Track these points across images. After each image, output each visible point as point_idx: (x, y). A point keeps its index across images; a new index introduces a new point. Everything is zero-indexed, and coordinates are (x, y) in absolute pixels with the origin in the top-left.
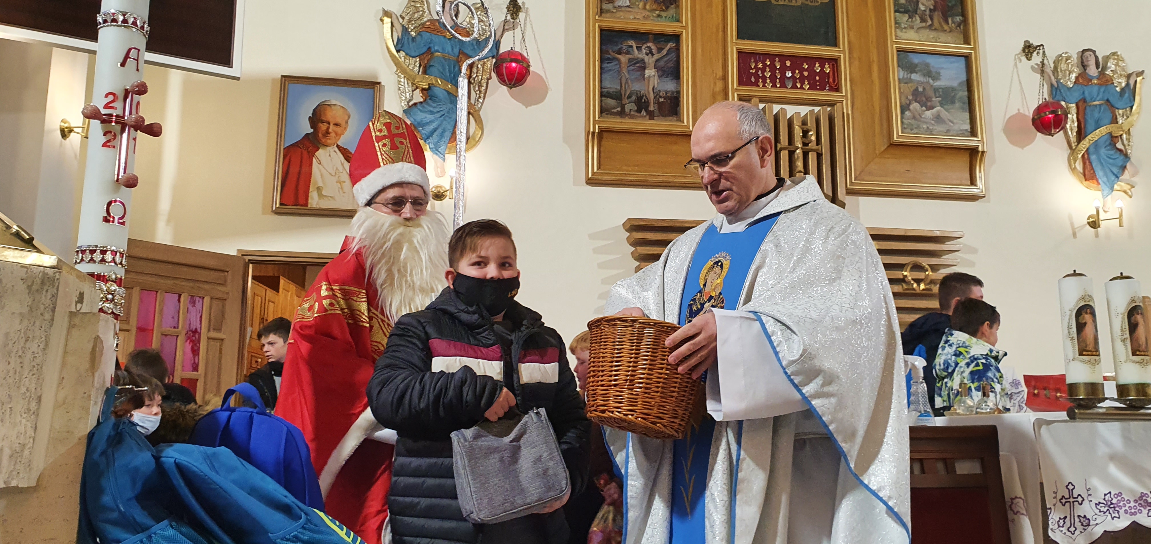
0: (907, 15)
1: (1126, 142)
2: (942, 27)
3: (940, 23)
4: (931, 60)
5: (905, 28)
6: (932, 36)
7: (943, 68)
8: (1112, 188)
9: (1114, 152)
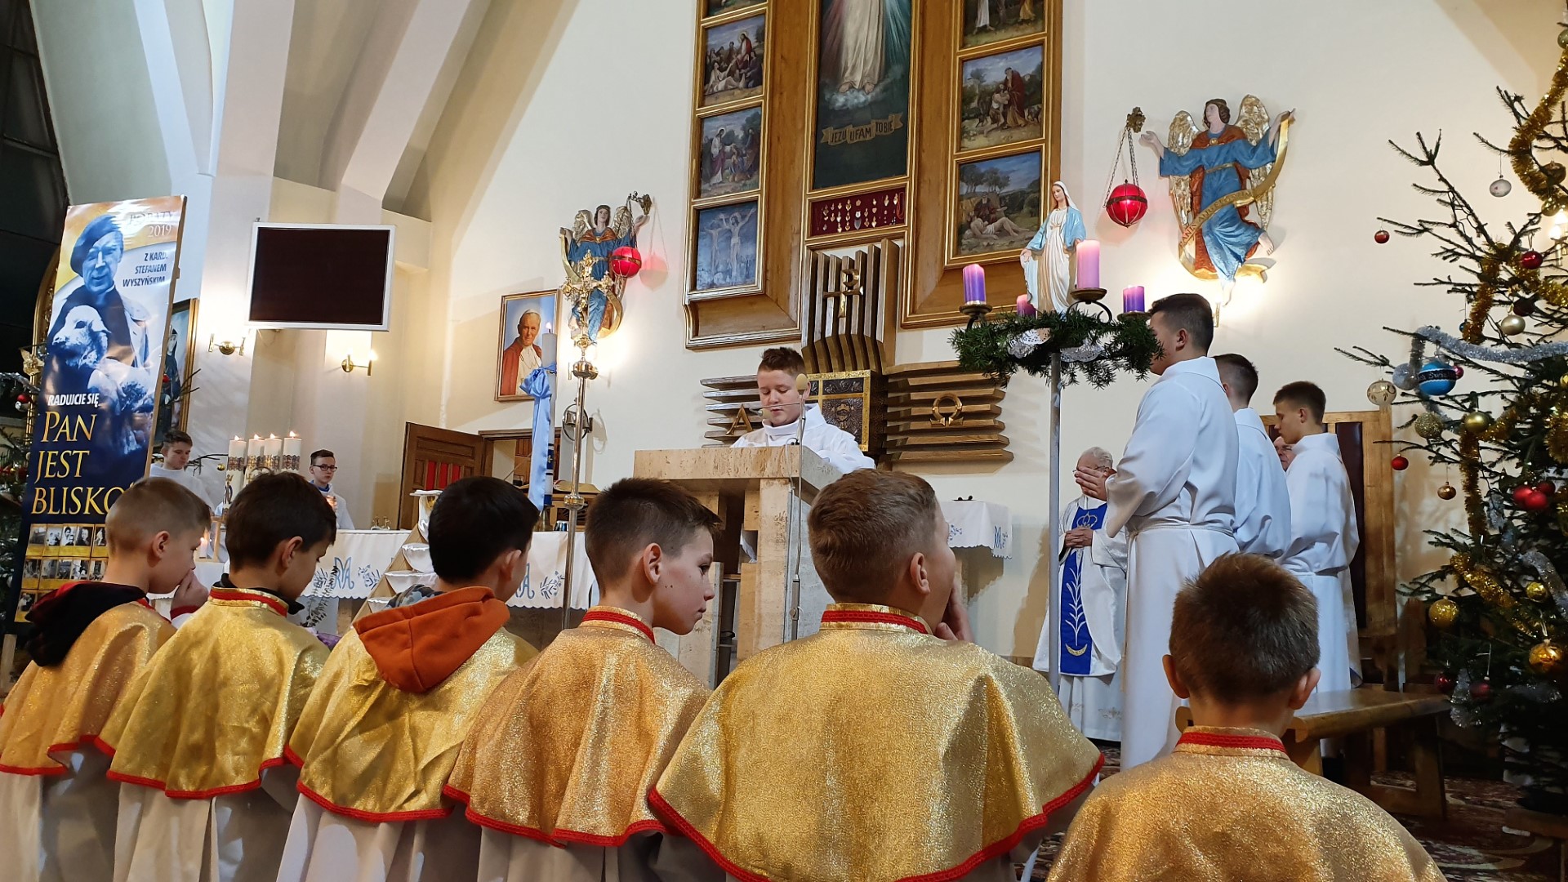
0: (978, 120)
1: (1264, 210)
2: (1017, 123)
3: (1015, 120)
4: (1000, 166)
5: (974, 135)
6: (1003, 137)
7: (1014, 171)
8: (1231, 276)
9: (1236, 226)
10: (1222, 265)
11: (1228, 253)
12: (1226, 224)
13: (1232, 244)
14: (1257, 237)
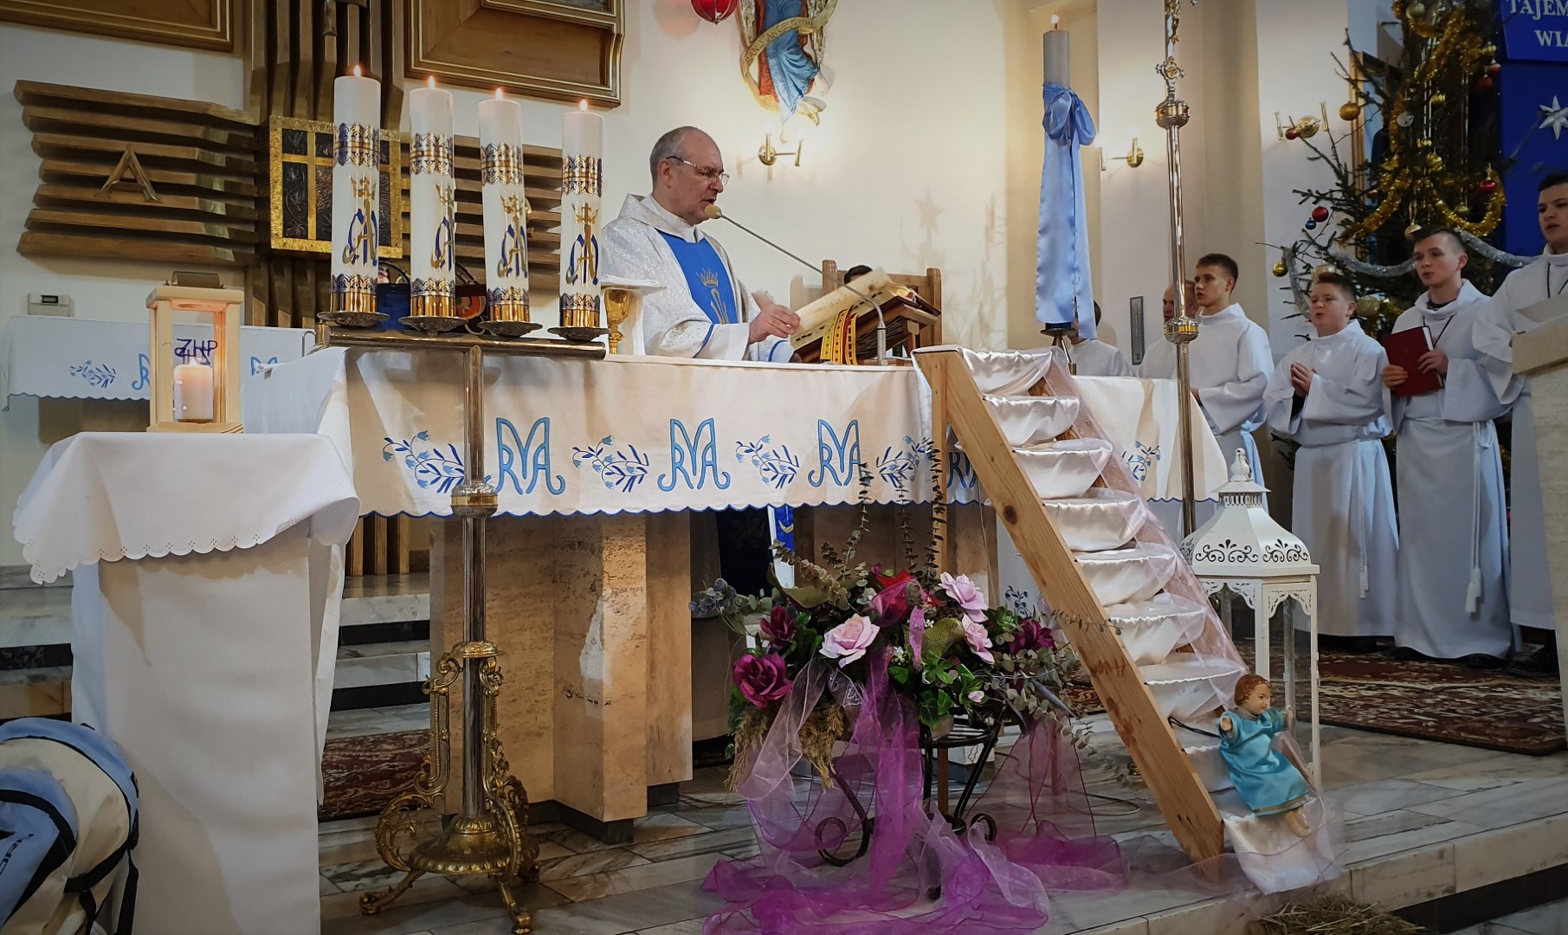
1: (816, 46)
8: (793, 109)
9: (799, 56)
10: (785, 95)
11: (791, 84)
12: (792, 50)
13: (793, 74)
14: (816, 73)
